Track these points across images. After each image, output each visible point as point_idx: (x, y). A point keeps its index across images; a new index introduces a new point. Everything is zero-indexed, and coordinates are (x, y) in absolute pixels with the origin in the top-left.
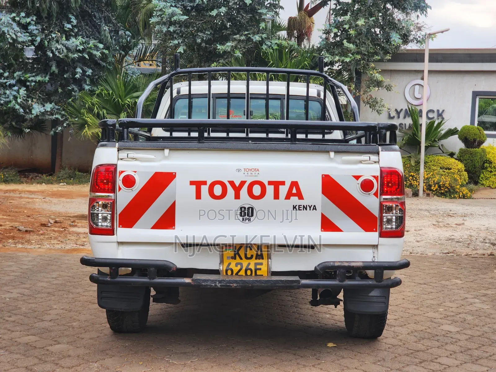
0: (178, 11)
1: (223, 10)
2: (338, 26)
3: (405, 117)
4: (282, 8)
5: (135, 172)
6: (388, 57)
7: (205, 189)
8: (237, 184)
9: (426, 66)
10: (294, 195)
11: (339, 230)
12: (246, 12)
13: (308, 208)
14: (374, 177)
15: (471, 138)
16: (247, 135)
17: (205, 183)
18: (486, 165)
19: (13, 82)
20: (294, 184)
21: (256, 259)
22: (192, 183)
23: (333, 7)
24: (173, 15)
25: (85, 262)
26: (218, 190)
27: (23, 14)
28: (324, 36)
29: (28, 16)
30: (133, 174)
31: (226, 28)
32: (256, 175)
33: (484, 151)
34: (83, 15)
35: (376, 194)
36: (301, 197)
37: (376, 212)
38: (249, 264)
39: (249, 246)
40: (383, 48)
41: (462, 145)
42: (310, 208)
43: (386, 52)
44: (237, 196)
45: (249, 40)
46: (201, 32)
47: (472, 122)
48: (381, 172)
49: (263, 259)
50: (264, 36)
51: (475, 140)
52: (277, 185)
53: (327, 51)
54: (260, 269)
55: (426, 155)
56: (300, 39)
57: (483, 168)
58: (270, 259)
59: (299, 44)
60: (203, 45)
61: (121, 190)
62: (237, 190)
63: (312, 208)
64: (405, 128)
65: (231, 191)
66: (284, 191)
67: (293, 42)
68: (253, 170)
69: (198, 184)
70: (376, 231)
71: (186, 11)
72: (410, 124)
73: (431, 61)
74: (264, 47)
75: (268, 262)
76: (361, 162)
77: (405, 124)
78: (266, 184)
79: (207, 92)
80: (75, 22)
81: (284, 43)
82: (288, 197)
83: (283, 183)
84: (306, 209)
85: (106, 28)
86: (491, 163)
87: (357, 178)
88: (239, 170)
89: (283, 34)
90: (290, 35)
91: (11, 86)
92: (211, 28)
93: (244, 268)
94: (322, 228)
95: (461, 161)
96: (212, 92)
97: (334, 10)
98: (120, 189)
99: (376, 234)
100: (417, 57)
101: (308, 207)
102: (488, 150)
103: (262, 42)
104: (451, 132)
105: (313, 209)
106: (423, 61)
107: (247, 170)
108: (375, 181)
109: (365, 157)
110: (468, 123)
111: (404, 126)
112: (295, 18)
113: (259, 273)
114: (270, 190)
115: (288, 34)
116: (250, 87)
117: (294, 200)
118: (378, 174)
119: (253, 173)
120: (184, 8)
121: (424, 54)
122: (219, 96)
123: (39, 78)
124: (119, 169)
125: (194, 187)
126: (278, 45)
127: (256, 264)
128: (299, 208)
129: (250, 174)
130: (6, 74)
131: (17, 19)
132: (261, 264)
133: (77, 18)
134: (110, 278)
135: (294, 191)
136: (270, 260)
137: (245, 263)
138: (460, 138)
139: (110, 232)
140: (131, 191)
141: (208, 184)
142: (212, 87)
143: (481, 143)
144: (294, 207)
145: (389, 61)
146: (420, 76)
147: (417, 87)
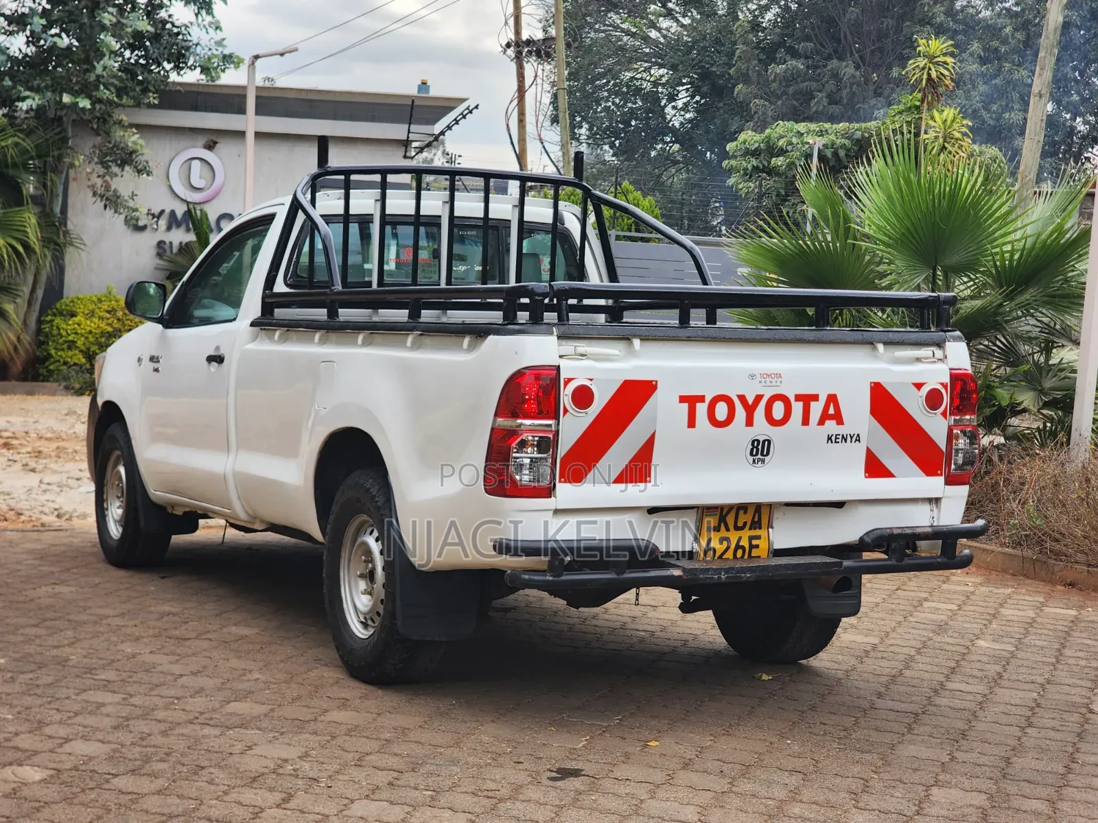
3: (169, 228)
5: (591, 380)
6: (151, 99)
7: (702, 409)
8: (750, 401)
9: (251, 122)
10: (831, 417)
11: (890, 475)
13: (849, 439)
14: (942, 384)
17: (701, 399)
20: (832, 399)
21: (750, 529)
22: (683, 399)
26: (721, 411)
30: (588, 383)
32: (778, 384)
35: (944, 414)
36: (840, 421)
37: (942, 443)
38: (740, 539)
39: (742, 507)
42: (851, 438)
44: (749, 422)
48: (952, 376)
49: (760, 528)
52: (807, 400)
54: (757, 546)
58: (772, 528)
61: (568, 413)
62: (750, 410)
63: (854, 439)
64: (171, 252)
65: (740, 412)
66: (816, 409)
68: (773, 376)
69: (691, 401)
70: (941, 475)
72: (181, 243)
75: (768, 532)
76: (918, 360)
77: (171, 243)
78: (792, 399)
82: (821, 422)
83: (815, 398)
84: (846, 441)
87: (919, 386)
88: (752, 376)
93: (733, 546)
94: (866, 472)
98: (566, 411)
99: (941, 479)
101: (849, 436)
105: (856, 440)
106: (242, 110)
107: (765, 376)
108: (943, 391)
109: (926, 352)
111: (167, 247)
113: (755, 553)
114: (797, 408)
117: (831, 426)
118: (947, 380)
119: (773, 381)
121: (244, 97)
124: (563, 376)
125: (685, 406)
127: (751, 538)
128: (836, 438)
129: (768, 384)
132: (758, 537)
134: (551, 576)
135: (831, 411)
136: (770, 530)
137: (734, 536)
139: (548, 492)
140: (584, 415)
141: (708, 400)
144: (829, 438)
146: (202, 140)
147: (196, 164)
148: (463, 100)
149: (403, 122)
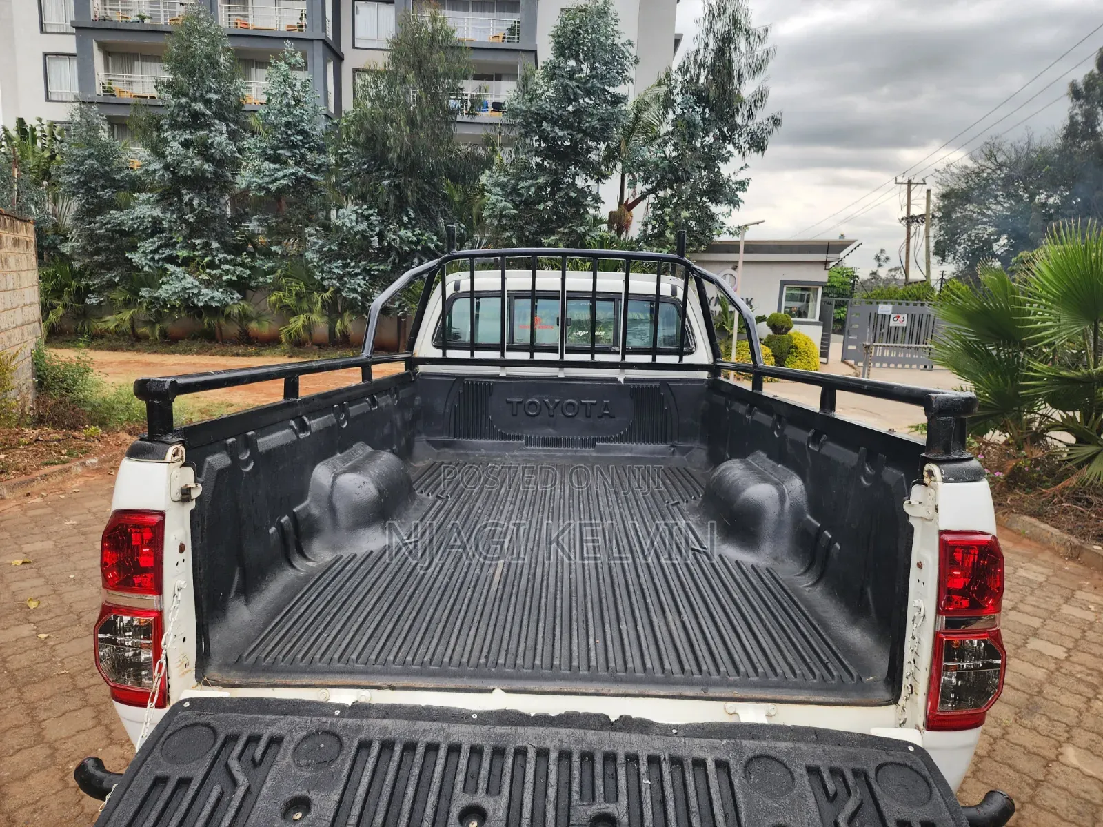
0: (509, 205)
1: (550, 203)
2: (656, 218)
4: (603, 202)
6: (703, 248)
9: (741, 257)
12: (571, 206)
15: (779, 325)
16: (562, 356)
18: (792, 350)
19: (357, 271)
23: (652, 200)
24: (504, 208)
27: (365, 207)
28: (642, 228)
29: (370, 208)
31: (552, 222)
33: (791, 337)
34: (421, 209)
40: (698, 240)
41: (770, 332)
43: (701, 244)
45: (573, 231)
46: (529, 224)
47: (779, 310)
50: (587, 228)
51: (782, 327)
53: (645, 242)
55: (738, 340)
56: (619, 232)
57: (789, 353)
59: (619, 237)
60: (531, 237)
67: (613, 234)
71: (516, 207)
73: (746, 251)
74: (588, 238)
79: (499, 288)
80: (412, 215)
81: (606, 235)
85: (442, 221)
86: (796, 348)
89: (604, 227)
90: (610, 228)
91: (357, 275)
92: (538, 221)
95: (769, 346)
96: (506, 289)
97: (652, 204)
100: (732, 248)
102: (794, 336)
103: (585, 234)
104: (760, 319)
106: (738, 252)
110: (775, 311)
112: (615, 212)
115: (609, 227)
116: (567, 280)
120: (513, 202)
121: (739, 245)
122: (518, 295)
123: (382, 267)
126: (601, 237)
130: (352, 264)
131: (360, 211)
133: (415, 211)
138: (768, 325)
142: (508, 281)
143: (789, 329)
145: (703, 252)
146: (731, 266)
147: (728, 276)
148: (854, 241)
149: (823, 253)
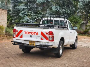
0: (83, 5)
14: (48, 32)
20: (37, 33)
25: (12, 41)
26: (28, 33)
29: (58, 6)
35: (48, 35)
37: (48, 37)
39: (33, 41)
52: (35, 33)
62: (30, 33)
66: (36, 33)
68: (32, 30)
69: (25, 32)
75: (35, 44)
88: (30, 30)
93: (32, 44)
99: (48, 41)
105: (40, 36)
114: (34, 33)
117: (37, 35)
124: (16, 29)
139: (15, 38)
140: (17, 32)
